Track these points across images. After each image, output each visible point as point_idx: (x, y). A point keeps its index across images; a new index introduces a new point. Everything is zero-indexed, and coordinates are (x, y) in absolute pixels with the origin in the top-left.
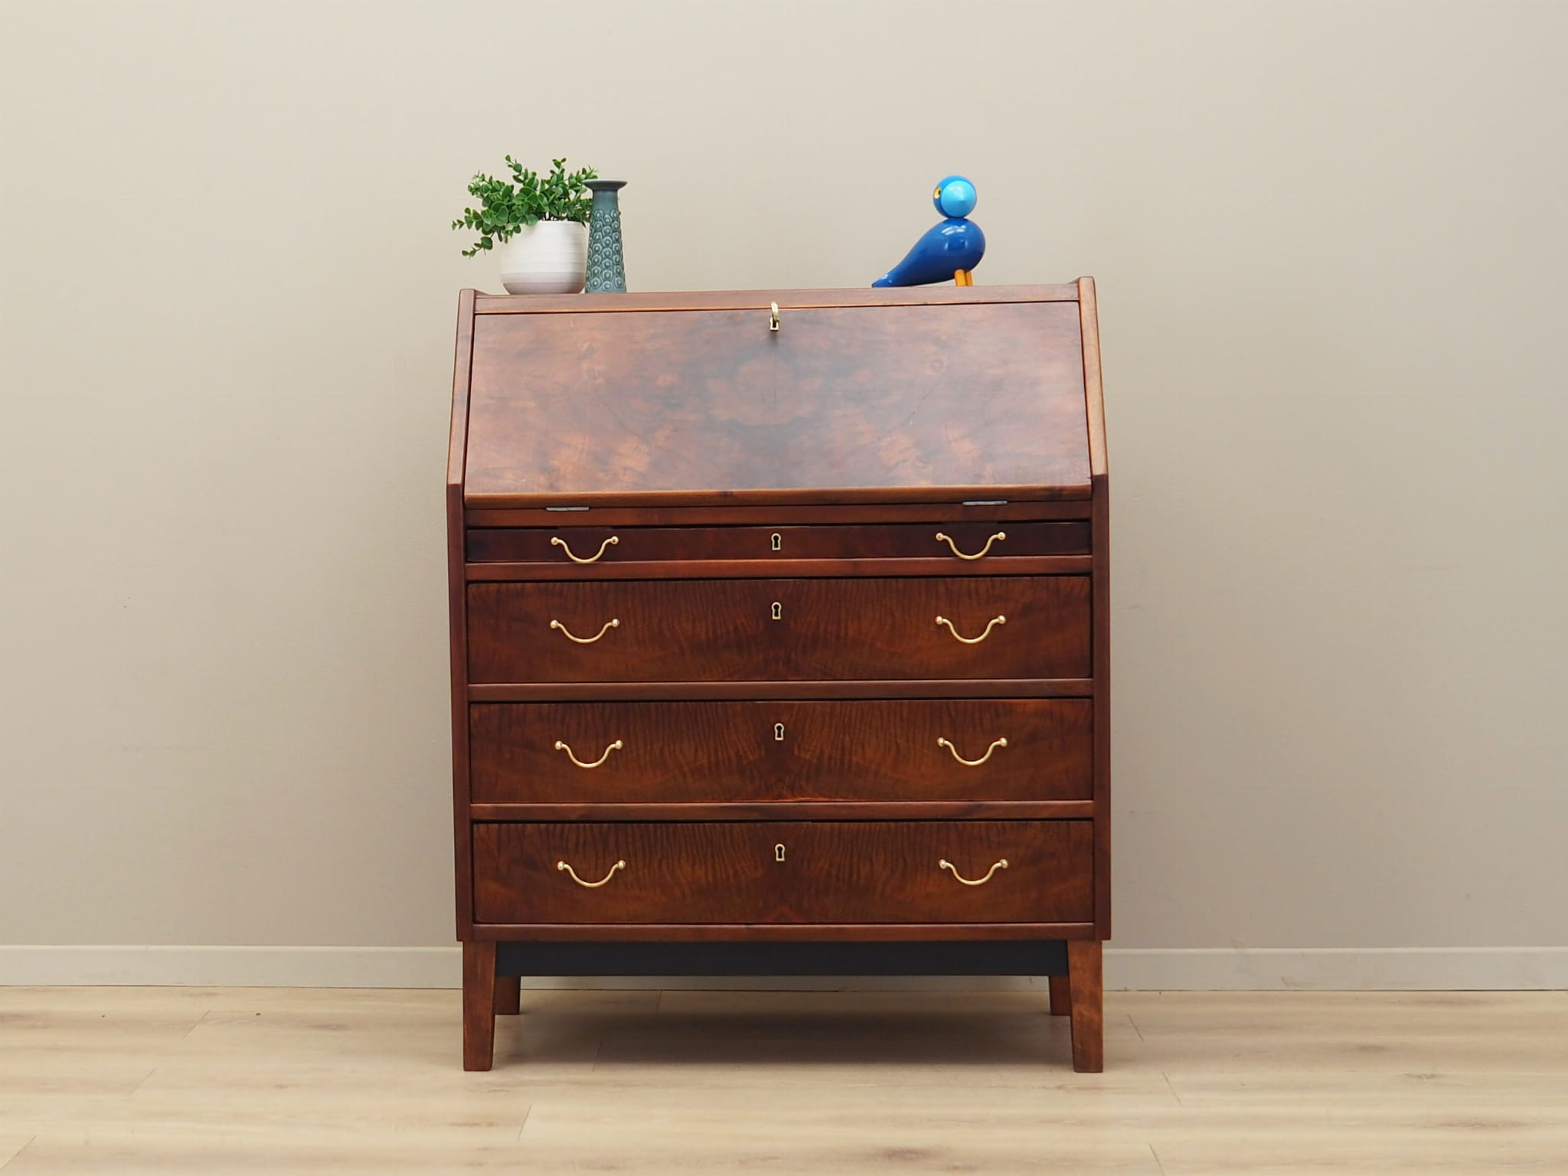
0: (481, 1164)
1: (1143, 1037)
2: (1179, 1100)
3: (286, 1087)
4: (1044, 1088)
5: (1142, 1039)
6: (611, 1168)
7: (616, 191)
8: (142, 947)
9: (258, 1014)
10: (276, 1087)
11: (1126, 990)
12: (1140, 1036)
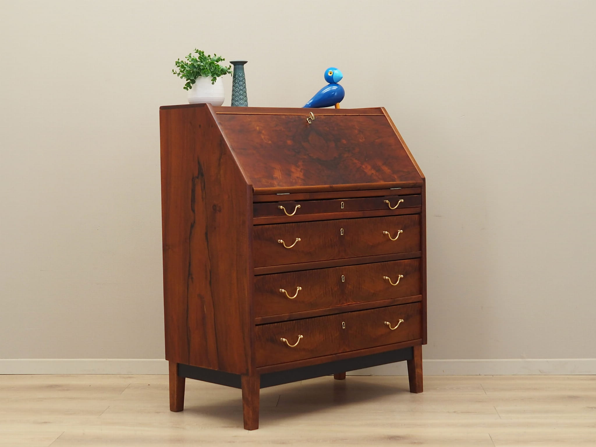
0: (234, 442)
1: (487, 393)
2: (500, 417)
3: (159, 413)
4: (449, 412)
5: (486, 394)
6: (283, 443)
7: (243, 65)
8: (105, 359)
9: (149, 385)
10: (156, 413)
11: (480, 375)
12: (485, 392)
